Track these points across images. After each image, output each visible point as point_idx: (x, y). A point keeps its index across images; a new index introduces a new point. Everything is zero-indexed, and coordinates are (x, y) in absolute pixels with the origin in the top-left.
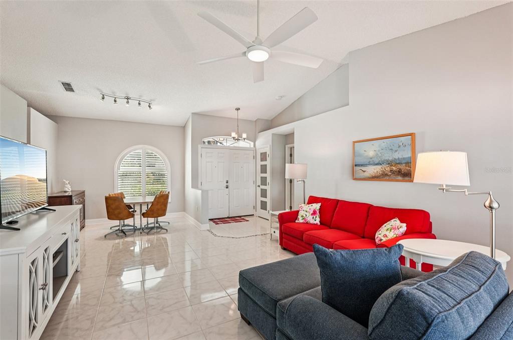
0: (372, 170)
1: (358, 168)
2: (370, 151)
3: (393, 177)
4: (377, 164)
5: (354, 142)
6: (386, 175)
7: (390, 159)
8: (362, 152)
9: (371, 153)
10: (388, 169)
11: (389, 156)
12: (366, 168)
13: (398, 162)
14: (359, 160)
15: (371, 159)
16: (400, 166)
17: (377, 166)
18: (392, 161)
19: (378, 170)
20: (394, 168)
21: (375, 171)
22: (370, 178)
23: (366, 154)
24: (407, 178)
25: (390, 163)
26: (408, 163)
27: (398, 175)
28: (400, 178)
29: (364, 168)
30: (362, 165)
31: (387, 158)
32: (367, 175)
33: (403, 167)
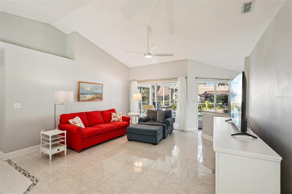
0: (89, 97)
3: (97, 99)
4: (91, 94)
6: (94, 99)
8: (84, 88)
9: (89, 89)
10: (95, 96)
11: (95, 91)
12: (86, 95)
13: (98, 94)
14: (82, 91)
15: (88, 91)
17: (90, 95)
19: (91, 96)
21: (90, 97)
22: (88, 100)
23: (86, 89)
25: (96, 94)
26: (101, 94)
28: (99, 100)
29: (85, 96)
30: (84, 94)
31: (95, 92)
32: (86, 99)
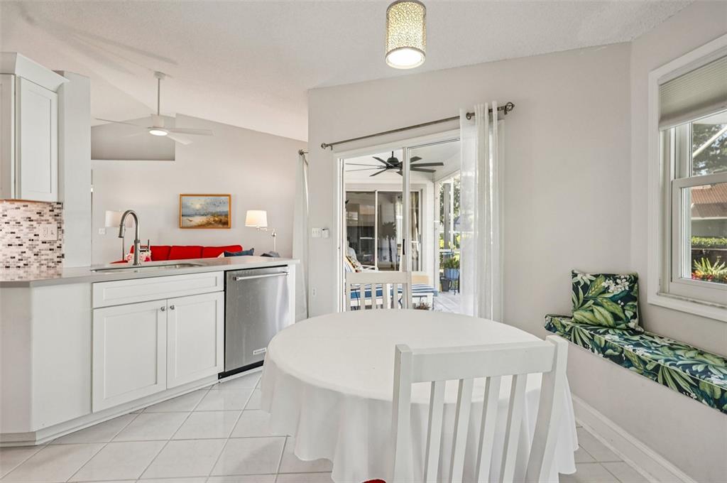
0: (198, 220)
1: (185, 218)
2: (197, 204)
3: (215, 225)
4: (203, 215)
5: (182, 195)
6: (211, 224)
7: (214, 211)
8: (189, 204)
9: (198, 206)
10: (212, 219)
11: (213, 209)
12: (192, 218)
13: (219, 215)
14: (185, 211)
15: (197, 210)
16: (220, 217)
17: (202, 217)
18: (215, 213)
19: (203, 220)
20: (217, 219)
21: (201, 221)
22: (196, 226)
23: (193, 206)
24: (225, 226)
25: (213, 215)
26: (226, 216)
27: (219, 224)
28: (221, 226)
29: (190, 219)
30: (189, 216)
31: (211, 211)
32: (193, 224)
33: (223, 218)
